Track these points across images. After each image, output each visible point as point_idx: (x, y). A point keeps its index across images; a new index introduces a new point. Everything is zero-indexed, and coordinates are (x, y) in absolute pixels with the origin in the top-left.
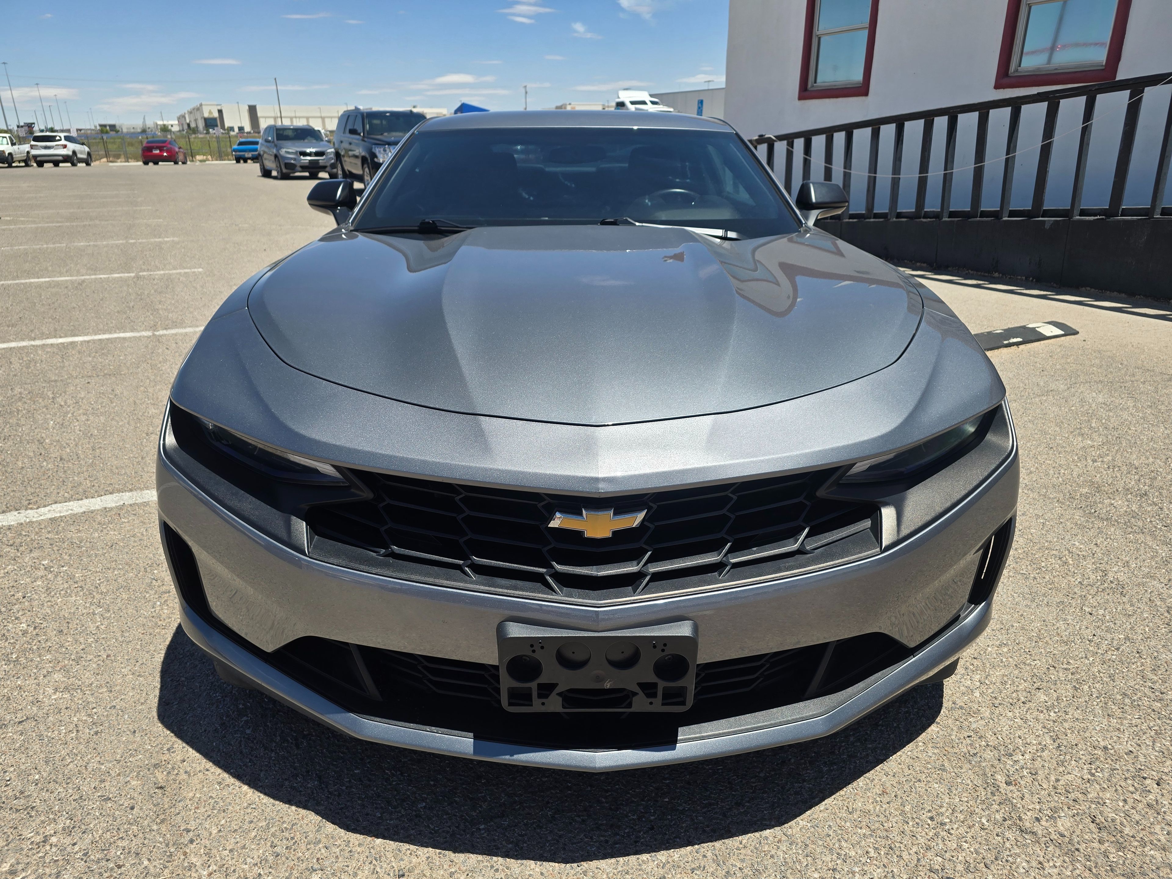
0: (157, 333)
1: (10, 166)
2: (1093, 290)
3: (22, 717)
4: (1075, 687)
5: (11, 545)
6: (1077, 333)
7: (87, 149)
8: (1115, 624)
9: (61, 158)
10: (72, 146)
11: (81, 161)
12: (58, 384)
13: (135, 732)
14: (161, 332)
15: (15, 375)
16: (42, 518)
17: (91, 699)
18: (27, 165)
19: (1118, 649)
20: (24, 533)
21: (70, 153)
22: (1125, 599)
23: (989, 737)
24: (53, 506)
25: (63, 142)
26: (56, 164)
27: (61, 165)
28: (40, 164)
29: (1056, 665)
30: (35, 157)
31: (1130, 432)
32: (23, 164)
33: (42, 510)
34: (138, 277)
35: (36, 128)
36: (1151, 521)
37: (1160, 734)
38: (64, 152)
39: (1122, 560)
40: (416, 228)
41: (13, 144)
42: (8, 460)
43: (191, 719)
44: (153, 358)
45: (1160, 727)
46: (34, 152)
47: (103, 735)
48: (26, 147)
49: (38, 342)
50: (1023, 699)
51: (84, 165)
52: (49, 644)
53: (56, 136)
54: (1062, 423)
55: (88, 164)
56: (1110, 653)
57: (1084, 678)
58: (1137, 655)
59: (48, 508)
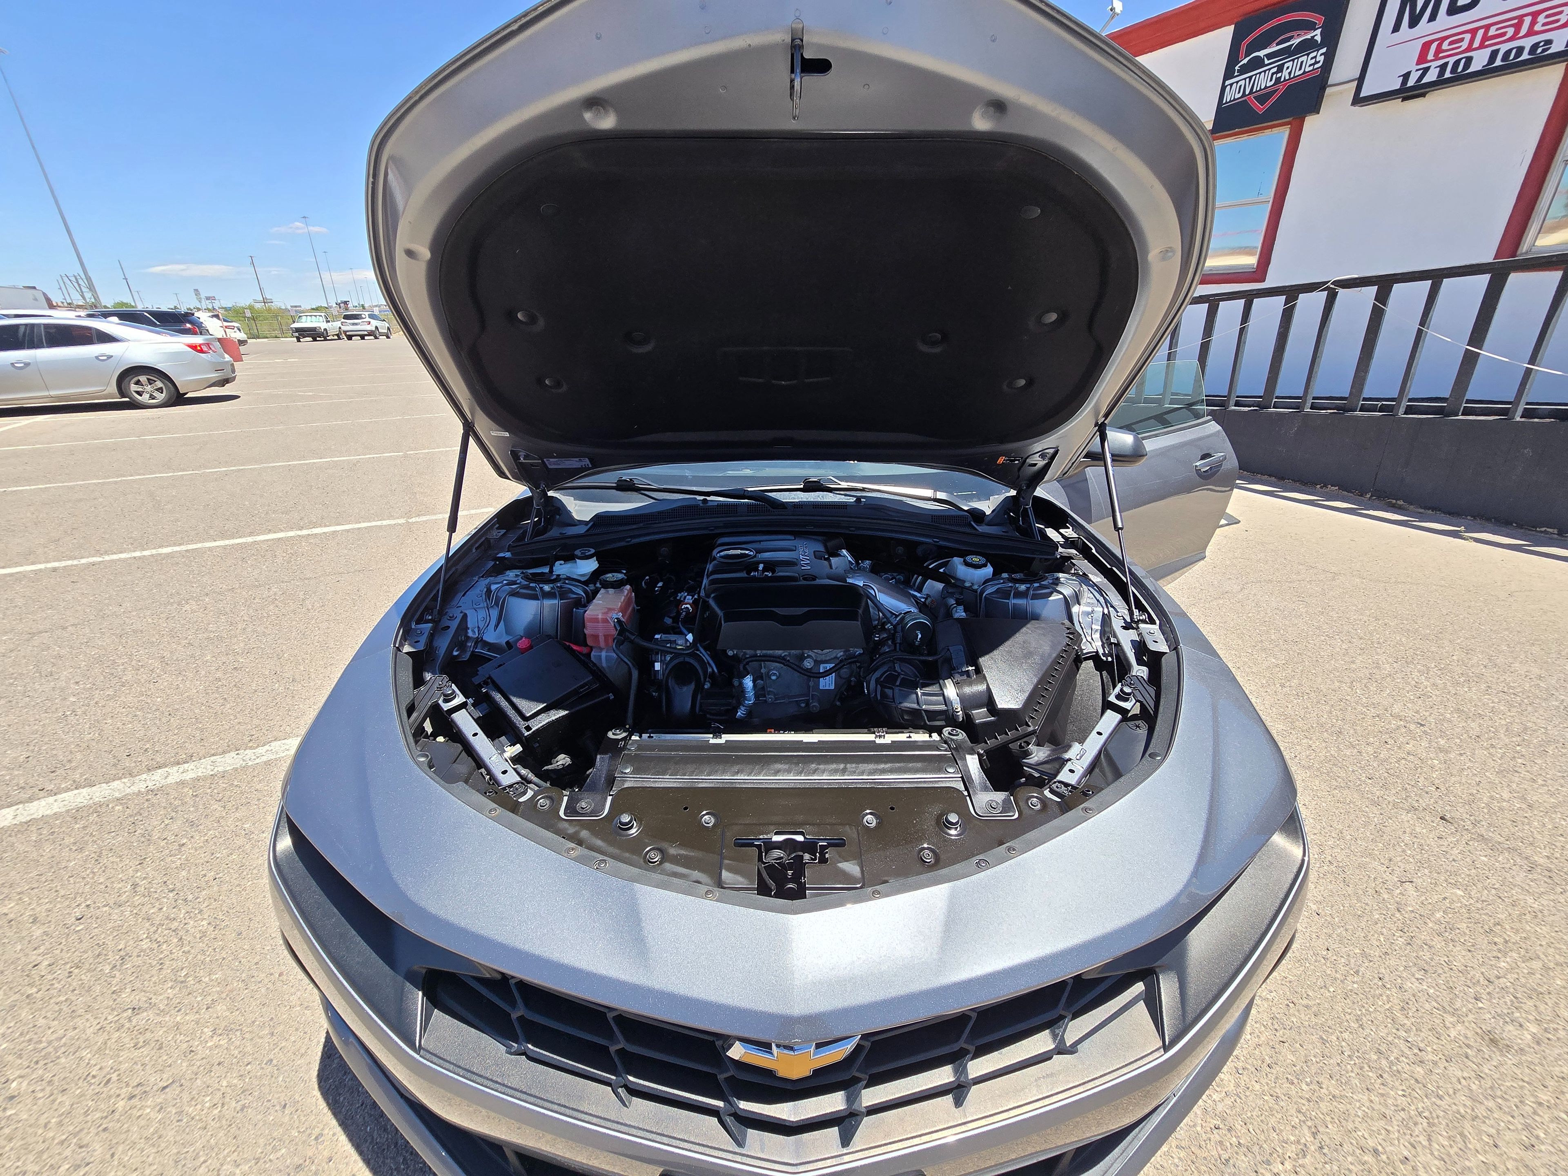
0: (410, 521)
1: (326, 340)
2: (1245, 472)
3: (168, 1080)
4: (1322, 1038)
5: (220, 801)
6: (1239, 522)
7: (387, 325)
8: (1346, 930)
9: (366, 333)
10: (374, 323)
11: (382, 334)
12: (312, 582)
13: (285, 1106)
14: (413, 520)
15: (276, 571)
16: (257, 761)
17: (249, 1049)
18: (339, 339)
19: (1357, 972)
20: (236, 783)
21: (374, 329)
22: (1350, 890)
23: (1239, 1127)
24: (273, 744)
25: (368, 319)
26: (362, 337)
27: (366, 338)
28: (350, 338)
29: (1295, 1000)
30: (345, 332)
31: (1310, 646)
32: (336, 337)
33: (261, 750)
34: (406, 456)
35: (350, 305)
36: (1353, 771)
37: (1434, 1125)
38: (369, 328)
39: (1336, 829)
40: (614, 485)
41: (328, 322)
42: (244, 681)
43: (350, 1083)
44: (401, 550)
45: (1431, 1113)
46: (344, 328)
47: (250, 1110)
48: (338, 324)
49: (305, 532)
50: (1268, 1061)
51: (385, 337)
52: (224, 955)
53: (361, 315)
54: (1243, 634)
55: (388, 337)
56: (1349, 978)
57: (1330, 1023)
58: (1380, 983)
59: (267, 747)
